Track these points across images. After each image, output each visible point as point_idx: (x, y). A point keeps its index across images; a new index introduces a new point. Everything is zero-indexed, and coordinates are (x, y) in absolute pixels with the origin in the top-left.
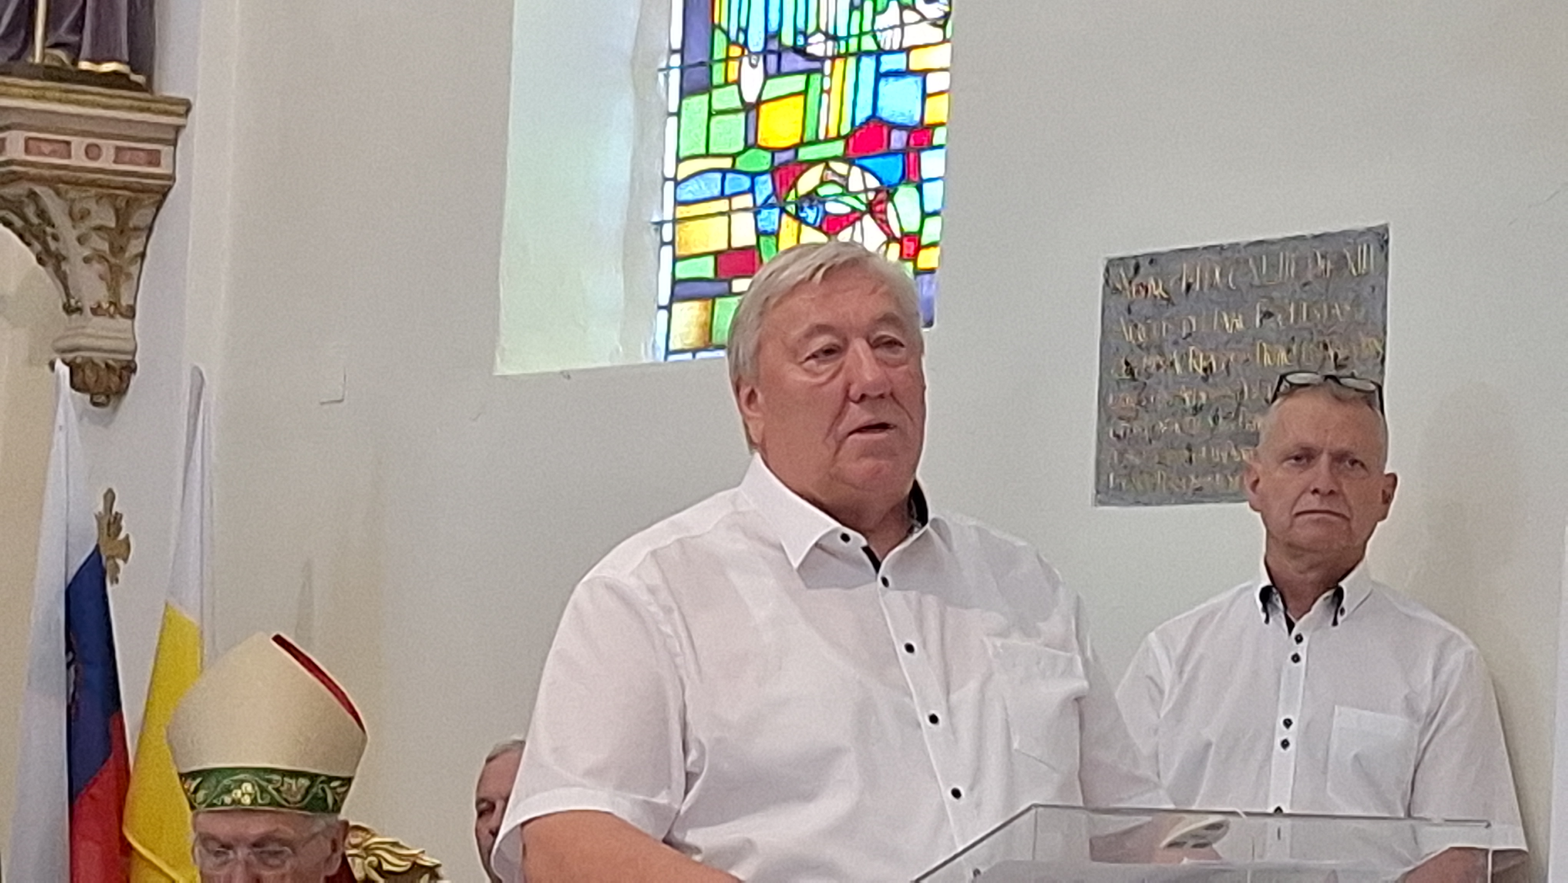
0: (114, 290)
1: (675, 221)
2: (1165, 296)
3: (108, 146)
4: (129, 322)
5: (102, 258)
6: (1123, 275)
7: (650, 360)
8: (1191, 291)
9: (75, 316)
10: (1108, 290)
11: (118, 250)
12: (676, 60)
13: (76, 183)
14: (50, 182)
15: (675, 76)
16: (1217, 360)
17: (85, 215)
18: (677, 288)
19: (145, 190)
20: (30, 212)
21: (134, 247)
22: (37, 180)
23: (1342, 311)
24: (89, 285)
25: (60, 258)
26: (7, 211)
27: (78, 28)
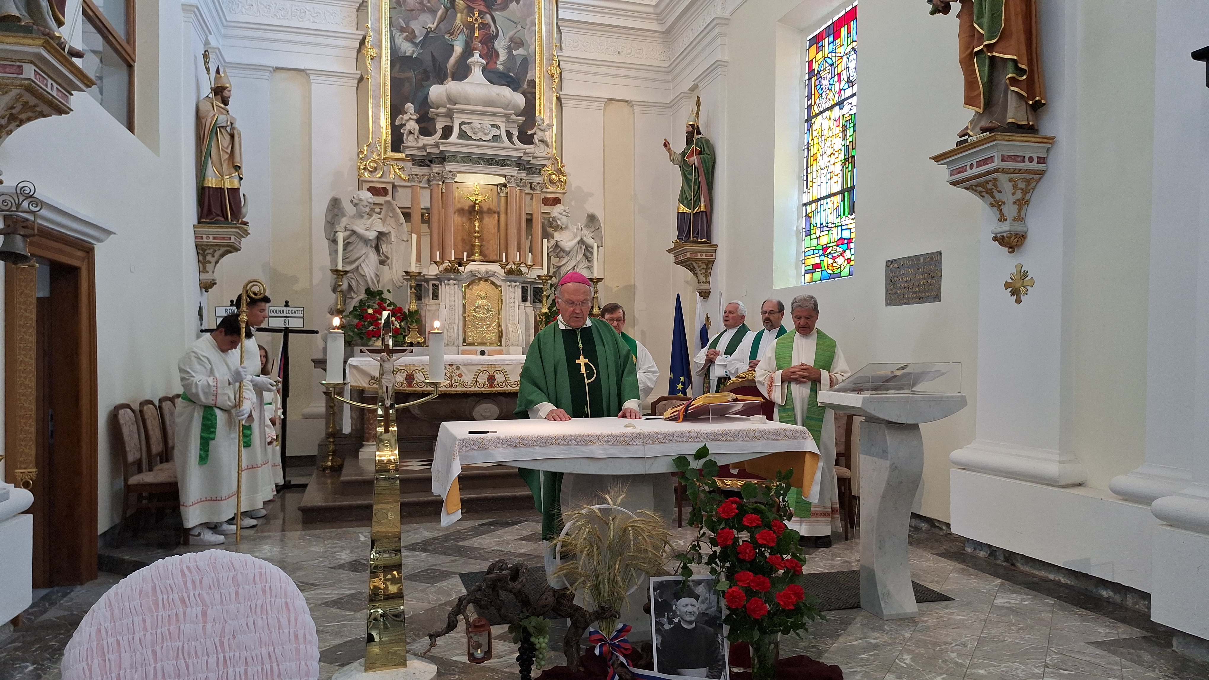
0: (706, 279)
1: (805, 259)
2: (897, 266)
3: (704, 254)
4: (709, 284)
5: (704, 273)
6: (890, 263)
7: (802, 285)
8: (903, 266)
9: (700, 284)
10: (887, 265)
11: (707, 272)
12: (804, 230)
13: (698, 261)
14: (695, 261)
15: (804, 233)
16: (909, 278)
17: (700, 266)
18: (806, 272)
19: (711, 261)
20: (691, 266)
21: (709, 271)
22: (693, 261)
23: (933, 267)
24: (702, 278)
25: (696, 274)
26: (687, 266)
27: (698, 234)
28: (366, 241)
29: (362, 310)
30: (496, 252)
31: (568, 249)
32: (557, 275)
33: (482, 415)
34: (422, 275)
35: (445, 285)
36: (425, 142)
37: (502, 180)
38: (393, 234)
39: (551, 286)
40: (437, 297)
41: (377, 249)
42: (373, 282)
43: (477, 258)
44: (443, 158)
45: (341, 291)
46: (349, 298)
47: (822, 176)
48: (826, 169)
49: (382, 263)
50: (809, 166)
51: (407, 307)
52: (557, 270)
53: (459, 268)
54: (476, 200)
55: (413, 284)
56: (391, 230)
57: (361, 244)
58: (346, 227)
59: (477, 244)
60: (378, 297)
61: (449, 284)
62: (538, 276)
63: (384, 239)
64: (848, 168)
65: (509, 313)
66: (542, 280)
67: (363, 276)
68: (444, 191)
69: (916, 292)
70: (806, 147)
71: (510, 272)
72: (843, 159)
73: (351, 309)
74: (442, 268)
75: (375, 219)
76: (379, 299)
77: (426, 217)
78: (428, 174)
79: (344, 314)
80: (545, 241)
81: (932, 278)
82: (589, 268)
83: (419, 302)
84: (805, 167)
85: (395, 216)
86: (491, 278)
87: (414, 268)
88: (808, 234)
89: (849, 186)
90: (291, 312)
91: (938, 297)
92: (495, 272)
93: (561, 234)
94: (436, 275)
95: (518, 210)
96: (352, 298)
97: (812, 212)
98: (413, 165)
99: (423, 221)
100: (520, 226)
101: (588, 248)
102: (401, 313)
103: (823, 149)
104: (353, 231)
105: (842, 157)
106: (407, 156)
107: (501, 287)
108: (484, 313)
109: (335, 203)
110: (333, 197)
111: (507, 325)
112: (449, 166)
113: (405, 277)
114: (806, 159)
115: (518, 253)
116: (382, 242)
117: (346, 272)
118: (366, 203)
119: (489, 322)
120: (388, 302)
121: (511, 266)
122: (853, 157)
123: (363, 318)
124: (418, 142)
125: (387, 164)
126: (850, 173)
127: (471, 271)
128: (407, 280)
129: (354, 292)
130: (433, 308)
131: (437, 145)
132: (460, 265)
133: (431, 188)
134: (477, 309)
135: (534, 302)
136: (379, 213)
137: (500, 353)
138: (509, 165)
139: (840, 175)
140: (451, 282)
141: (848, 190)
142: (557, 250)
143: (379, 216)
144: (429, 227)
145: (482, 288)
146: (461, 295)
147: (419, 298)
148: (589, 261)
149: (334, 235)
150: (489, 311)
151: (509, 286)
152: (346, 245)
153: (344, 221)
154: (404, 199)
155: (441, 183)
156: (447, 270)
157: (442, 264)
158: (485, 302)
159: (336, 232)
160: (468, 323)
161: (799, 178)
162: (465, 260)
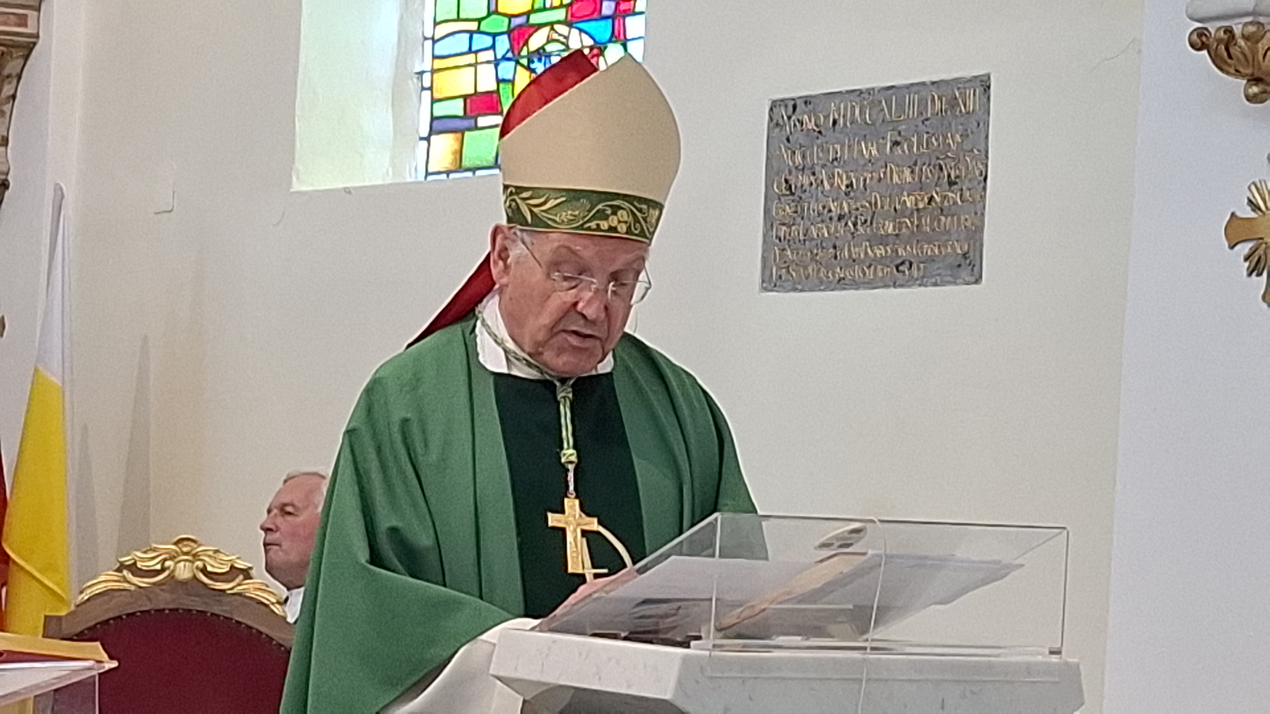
1: (433, 71)
2: (817, 129)
6: (784, 114)
7: (413, 180)
8: (837, 126)
10: (772, 125)
16: (858, 180)
18: (435, 123)
23: (954, 141)
69: (883, 240)
81: (951, 183)
91: (972, 265)
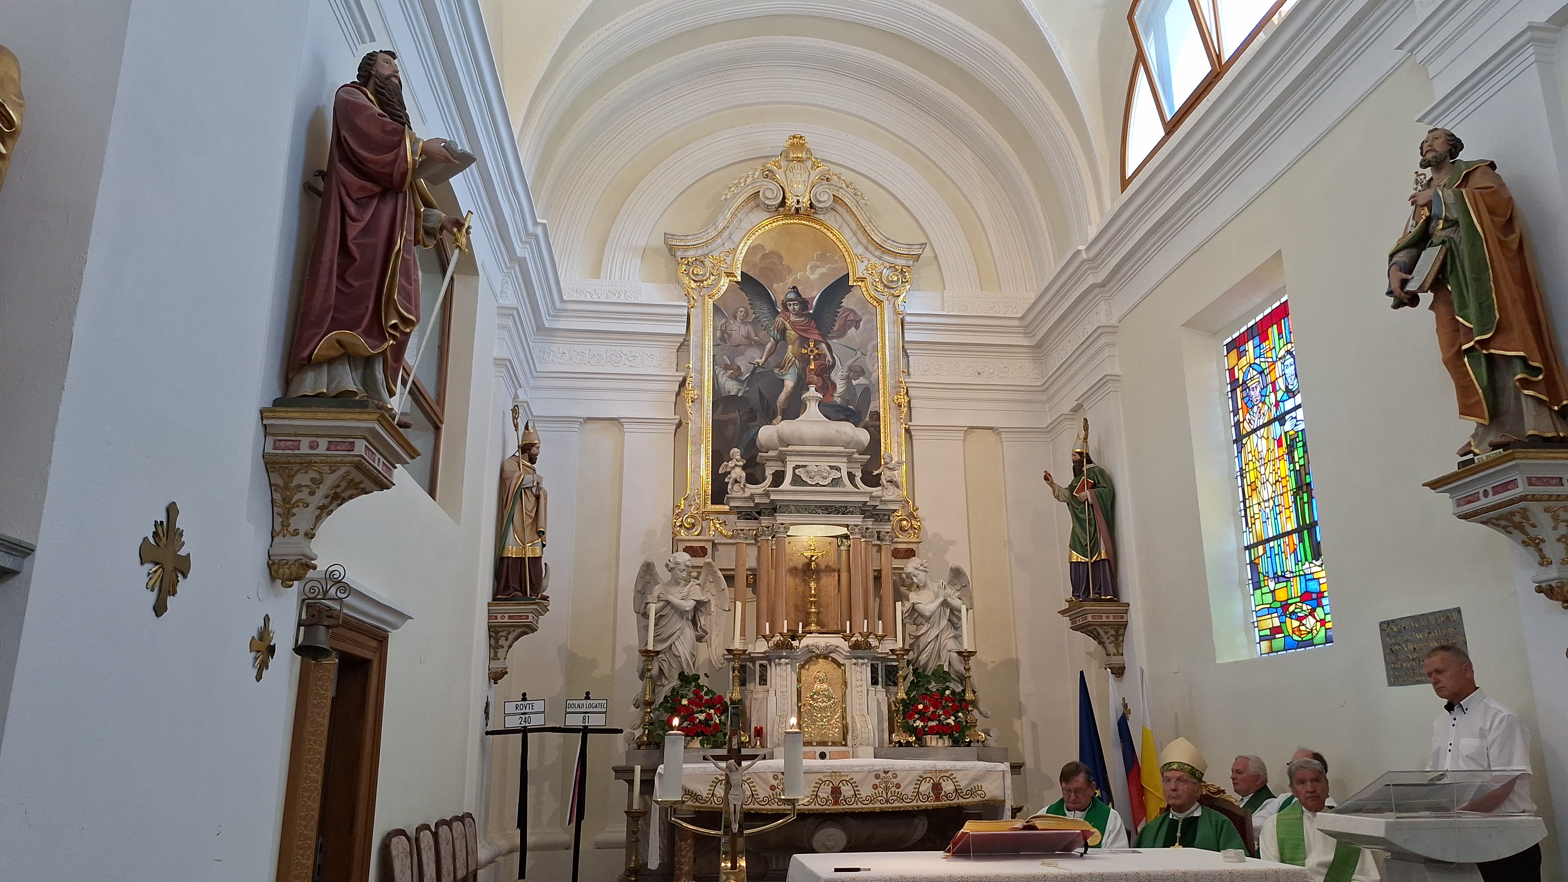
0: (1117, 649)
1: (1258, 621)
2: (1398, 630)
3: (1111, 616)
4: (1121, 657)
5: (1113, 642)
6: (1385, 626)
7: (1257, 656)
8: (1405, 628)
9: (1110, 657)
10: (1381, 630)
11: (1117, 640)
12: (1251, 582)
13: (1104, 625)
14: (1099, 626)
15: (1251, 585)
16: (1416, 646)
17: (1108, 632)
18: (1261, 638)
19: (1122, 625)
20: (1095, 633)
21: (1121, 638)
22: (1096, 625)
23: (1451, 630)
24: (1112, 649)
25: (1103, 643)
26: (1089, 633)
27: (1100, 589)
28: (681, 613)
29: (674, 701)
30: (836, 620)
31: (928, 614)
32: (915, 648)
33: (825, 845)
34: (747, 652)
35: (776, 665)
36: (753, 491)
37: (844, 531)
38: (713, 603)
39: (909, 662)
40: (766, 680)
41: (694, 622)
42: (688, 664)
43: (813, 628)
44: (773, 509)
45: (651, 677)
46: (659, 686)
47: (1267, 510)
48: (1271, 501)
49: (699, 639)
50: (1247, 497)
51: (728, 696)
52: (915, 642)
53: (792, 642)
54: (812, 556)
55: (737, 665)
56: (711, 597)
57: (676, 617)
58: (659, 597)
59: (813, 610)
60: (694, 683)
61: (780, 664)
62: (890, 650)
63: (703, 609)
64: (1302, 499)
65: (856, 701)
66: (897, 655)
67: (677, 656)
68: (774, 547)
70: (1239, 474)
71: (855, 646)
72: (1294, 487)
73: (661, 700)
74: (771, 644)
75: (693, 586)
76: (695, 686)
77: (753, 580)
78: (756, 528)
79: (653, 707)
80: (899, 604)
82: (957, 637)
83: (743, 688)
84: (1241, 499)
85: (716, 581)
86: (832, 655)
87: (737, 645)
88: (1257, 586)
89: (1308, 522)
90: (591, 706)
92: (837, 647)
93: (919, 595)
94: (764, 653)
95: (864, 567)
96: (663, 686)
97: (1259, 557)
98: (739, 518)
99: (748, 585)
100: (867, 586)
101: (954, 612)
102: (721, 704)
103: (1264, 476)
104: (667, 601)
105: (1292, 484)
106: (731, 508)
107: (843, 665)
108: (824, 702)
109: (648, 568)
110: (646, 561)
111: (853, 717)
112: (780, 518)
113: (726, 657)
114: (1240, 489)
115: (866, 621)
116: (700, 613)
117: (658, 653)
118: (683, 567)
119: (831, 713)
120: (705, 689)
121: (857, 637)
122: (1309, 484)
123: (675, 711)
124: (744, 492)
125: (707, 519)
126: (1306, 505)
127: (807, 646)
128: (729, 660)
129: (666, 677)
130: (760, 696)
131: (767, 494)
132: (793, 640)
133: (759, 544)
134: (815, 696)
135: (886, 685)
136: (697, 578)
137: (845, 756)
138: (852, 513)
139: (1293, 509)
140: (783, 660)
141: (1305, 528)
142: (914, 614)
143: (698, 582)
144: (754, 592)
145: (821, 667)
146: (795, 677)
147: (743, 683)
148: (956, 629)
149: (645, 607)
150: (830, 698)
151: (855, 664)
152: (659, 619)
153: (657, 590)
154: (725, 559)
155: (770, 538)
156: (778, 646)
157: (772, 638)
158: (825, 686)
159: (647, 603)
160: (804, 714)
161: (1235, 514)
162: (800, 632)
